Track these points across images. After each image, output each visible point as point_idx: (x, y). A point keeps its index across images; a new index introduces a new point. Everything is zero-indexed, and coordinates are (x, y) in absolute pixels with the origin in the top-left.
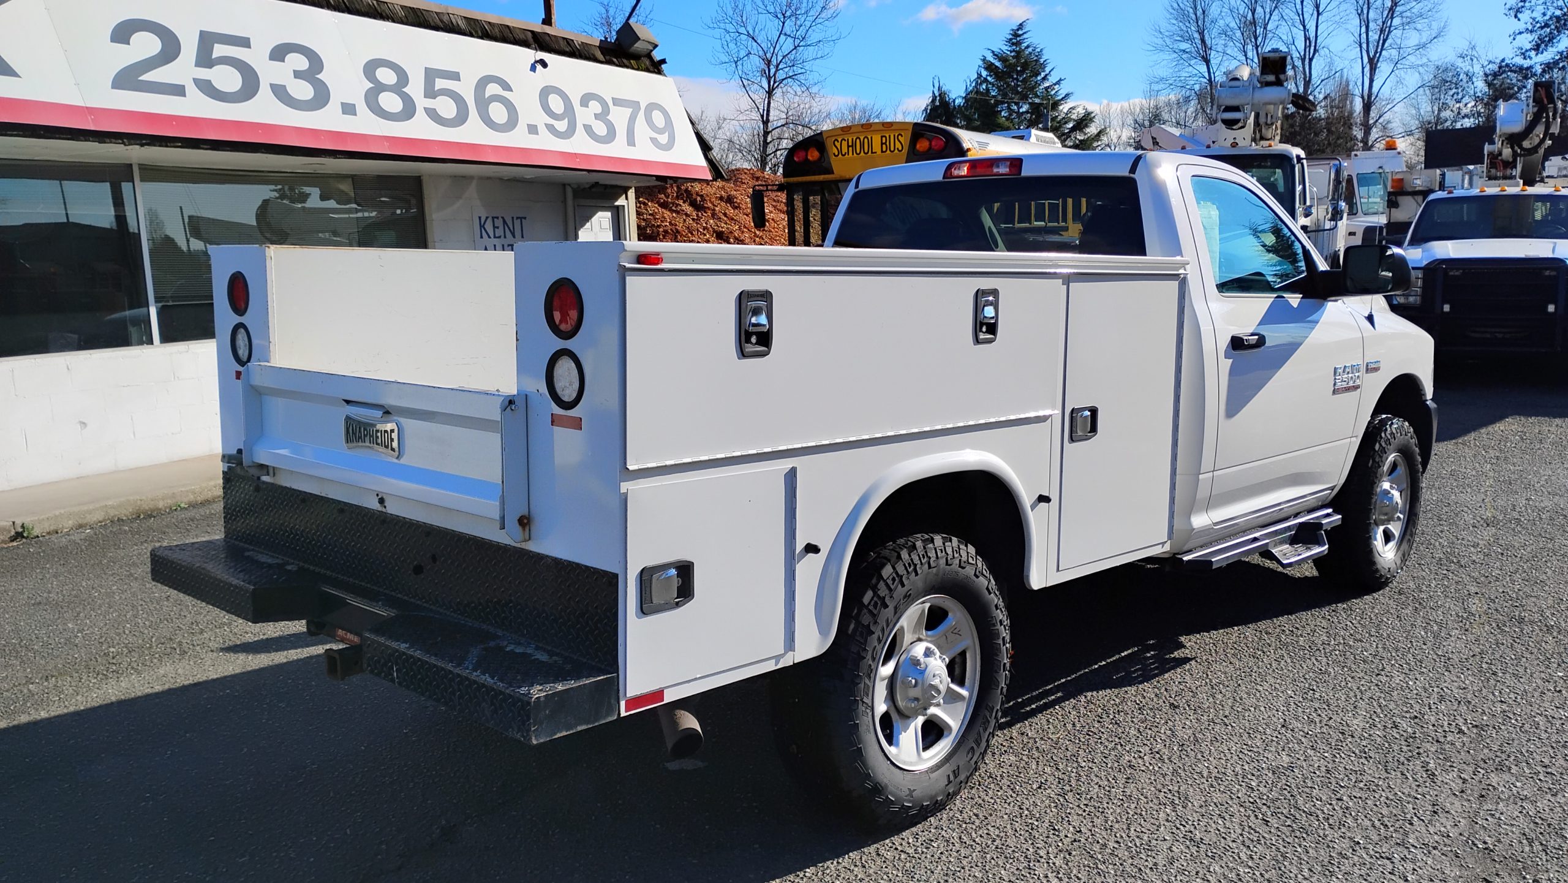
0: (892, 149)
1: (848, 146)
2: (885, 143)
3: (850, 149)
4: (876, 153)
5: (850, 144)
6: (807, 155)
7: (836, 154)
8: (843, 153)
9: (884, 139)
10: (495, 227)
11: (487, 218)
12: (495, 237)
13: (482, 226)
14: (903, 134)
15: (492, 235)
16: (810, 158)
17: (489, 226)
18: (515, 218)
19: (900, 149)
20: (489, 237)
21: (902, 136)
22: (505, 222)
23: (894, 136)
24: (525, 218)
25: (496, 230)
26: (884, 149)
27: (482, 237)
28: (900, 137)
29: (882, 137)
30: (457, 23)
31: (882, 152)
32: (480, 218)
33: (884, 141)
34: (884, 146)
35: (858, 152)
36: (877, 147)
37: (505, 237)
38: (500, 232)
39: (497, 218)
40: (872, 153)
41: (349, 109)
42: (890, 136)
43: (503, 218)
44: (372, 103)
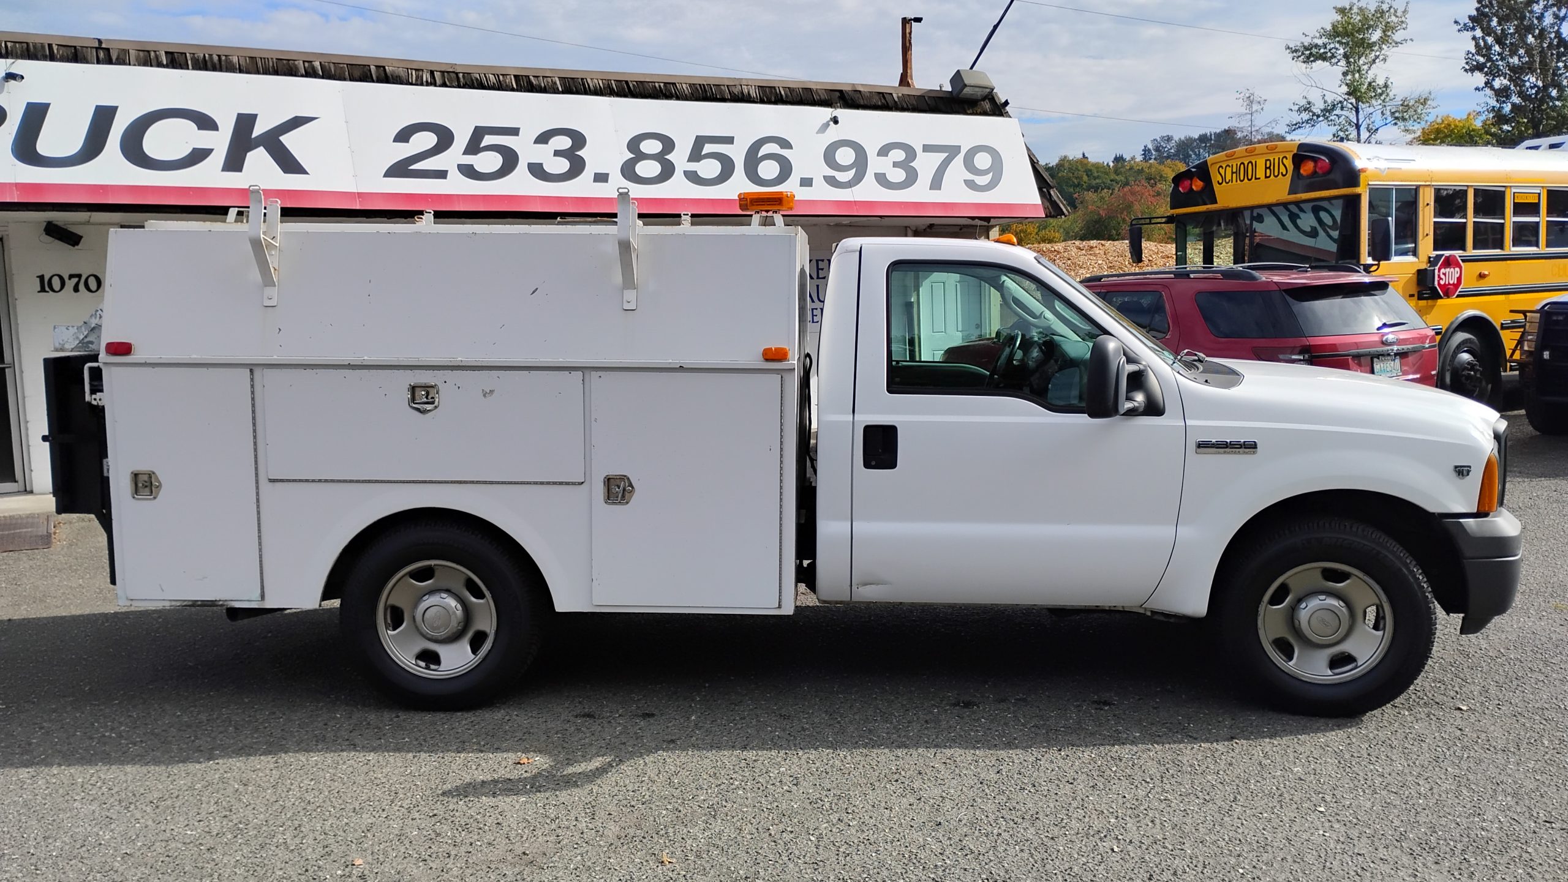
0: (1276, 174)
1: (1233, 173)
2: (1269, 168)
3: (1234, 175)
4: (1259, 178)
5: (1234, 170)
6: (1191, 185)
7: (1220, 182)
8: (1227, 181)
9: (1268, 162)
10: (818, 269)
11: (810, 261)
12: (818, 278)
14: (1287, 156)
15: (814, 275)
16: (1194, 187)
17: (812, 269)
19: (1284, 173)
20: (812, 278)
21: (1287, 159)
23: (1279, 158)
25: (820, 271)
26: (1268, 175)
28: (1284, 159)
29: (1266, 160)
30: (749, 92)
31: (1266, 177)
33: (1268, 166)
34: (1268, 171)
35: (1242, 179)
36: (1260, 173)
39: (823, 260)
40: (1256, 179)
41: (601, 178)
42: (1274, 159)
44: (628, 171)
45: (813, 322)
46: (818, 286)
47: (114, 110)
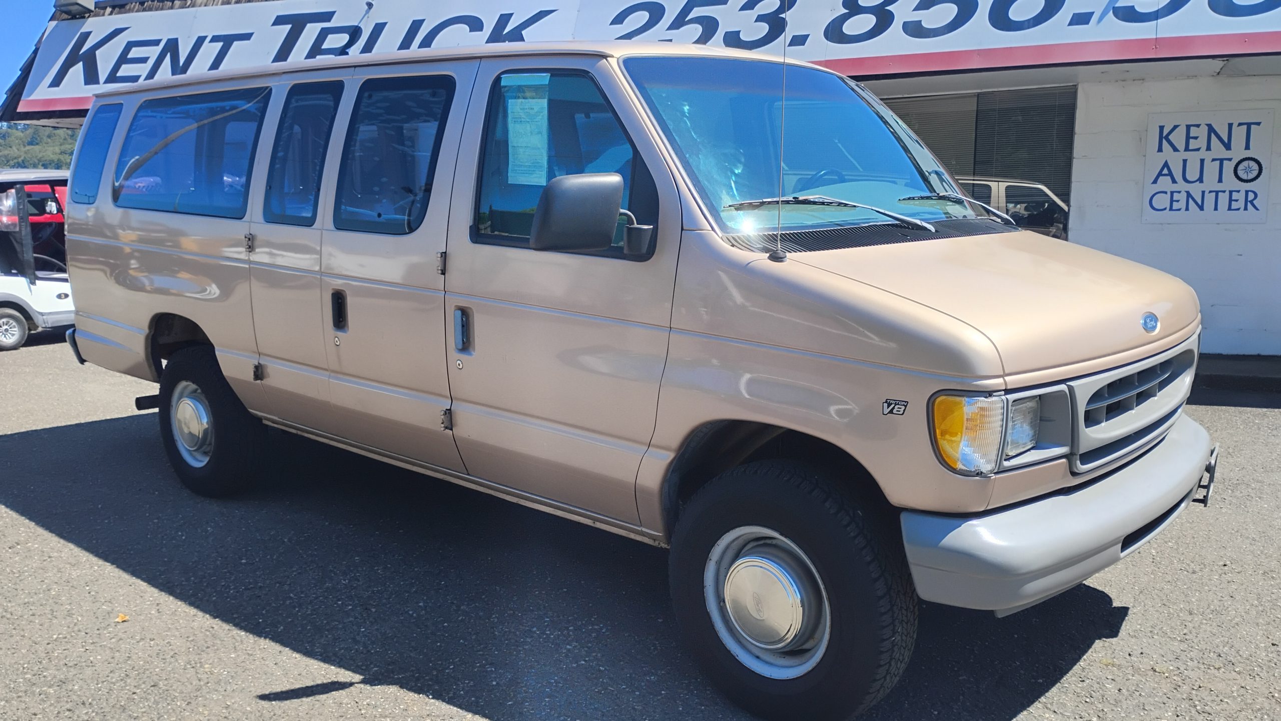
10: (1188, 138)
11: (1176, 127)
12: (1187, 149)
13: (1164, 137)
15: (1181, 146)
17: (1178, 138)
18: (1234, 127)
20: (1175, 149)
22: (1211, 129)
24: (1258, 124)
25: (1191, 140)
27: (1160, 150)
32: (1162, 128)
37: (1209, 148)
38: (1202, 142)
43: (1209, 126)
44: (834, 33)
45: (1171, 209)
46: (1185, 161)
47: (422, 21)
